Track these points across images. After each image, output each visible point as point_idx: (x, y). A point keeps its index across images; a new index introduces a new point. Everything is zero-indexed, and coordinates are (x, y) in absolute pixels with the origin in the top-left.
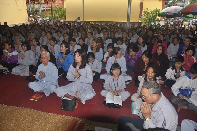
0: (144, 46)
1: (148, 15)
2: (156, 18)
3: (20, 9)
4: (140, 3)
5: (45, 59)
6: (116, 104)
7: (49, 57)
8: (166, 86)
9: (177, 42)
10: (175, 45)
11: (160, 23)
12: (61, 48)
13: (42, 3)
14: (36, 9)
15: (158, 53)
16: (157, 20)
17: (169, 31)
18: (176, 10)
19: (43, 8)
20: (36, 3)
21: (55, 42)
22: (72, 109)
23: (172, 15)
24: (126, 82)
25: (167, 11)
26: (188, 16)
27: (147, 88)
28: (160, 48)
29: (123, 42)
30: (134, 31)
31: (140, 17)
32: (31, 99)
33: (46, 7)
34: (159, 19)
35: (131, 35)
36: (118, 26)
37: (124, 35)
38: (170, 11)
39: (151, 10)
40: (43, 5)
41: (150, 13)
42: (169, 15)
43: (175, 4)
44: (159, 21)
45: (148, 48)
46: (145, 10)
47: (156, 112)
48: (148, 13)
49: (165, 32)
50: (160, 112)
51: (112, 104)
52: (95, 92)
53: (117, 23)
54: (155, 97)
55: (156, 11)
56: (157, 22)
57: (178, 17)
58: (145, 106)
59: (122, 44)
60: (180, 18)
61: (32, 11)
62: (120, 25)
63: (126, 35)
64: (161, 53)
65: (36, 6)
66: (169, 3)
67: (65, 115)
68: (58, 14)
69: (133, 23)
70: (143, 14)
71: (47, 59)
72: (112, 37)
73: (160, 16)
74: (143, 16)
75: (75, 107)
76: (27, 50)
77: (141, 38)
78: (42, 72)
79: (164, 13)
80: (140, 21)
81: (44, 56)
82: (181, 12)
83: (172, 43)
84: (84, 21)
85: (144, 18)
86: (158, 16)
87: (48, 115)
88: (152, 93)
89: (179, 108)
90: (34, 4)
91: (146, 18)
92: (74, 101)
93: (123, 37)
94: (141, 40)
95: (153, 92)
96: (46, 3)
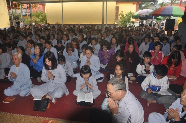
0: (117, 46)
1: (123, 18)
2: (130, 20)
3: (2, 14)
4: (115, 7)
5: (16, 60)
6: (88, 102)
7: (21, 59)
8: (137, 82)
9: (148, 41)
10: (146, 44)
11: (134, 24)
12: (35, 50)
13: (24, 9)
14: (18, 14)
15: (130, 51)
16: (132, 22)
17: (141, 31)
18: (148, 12)
19: (25, 13)
20: (18, 8)
21: (32, 44)
22: (44, 110)
23: (144, 17)
24: (97, 80)
25: (140, 14)
26: (158, 17)
27: (112, 84)
28: (131, 46)
29: (98, 42)
30: (109, 32)
31: (116, 20)
32: (3, 102)
33: (27, 12)
34: (133, 21)
35: (105, 35)
36: (96, 28)
37: (98, 36)
38: (143, 14)
39: (126, 13)
40: (25, 10)
41: (125, 15)
42: (142, 17)
43: (148, 8)
44: (133, 22)
45: (121, 47)
46: (120, 13)
47: (122, 108)
48: (123, 16)
49: (138, 32)
50: (126, 108)
51: (84, 103)
52: (68, 92)
53: (95, 25)
54: (120, 93)
55: (131, 13)
56: (131, 23)
57: (150, 19)
58: (111, 101)
59: (96, 44)
60: (152, 19)
61: (13, 16)
62: (97, 27)
63: (100, 36)
64: (132, 51)
65: (18, 12)
66: (142, 7)
67: (37, 116)
68: (39, 18)
69: (110, 25)
70: (119, 16)
71: (19, 60)
72: (88, 37)
73: (134, 18)
74: (119, 18)
75: (47, 107)
76: (2, 53)
77: (114, 39)
78: (13, 73)
79: (137, 15)
80: (116, 23)
81: (16, 57)
82: (152, 14)
83: (144, 42)
84: (64, 25)
85: (120, 20)
86: (133, 18)
87: (19, 117)
88: (116, 89)
89: (149, 102)
90: (16, 9)
91: (122, 20)
92: (46, 102)
93: (98, 38)
94: (114, 41)
95: (118, 88)
96: (28, 9)
